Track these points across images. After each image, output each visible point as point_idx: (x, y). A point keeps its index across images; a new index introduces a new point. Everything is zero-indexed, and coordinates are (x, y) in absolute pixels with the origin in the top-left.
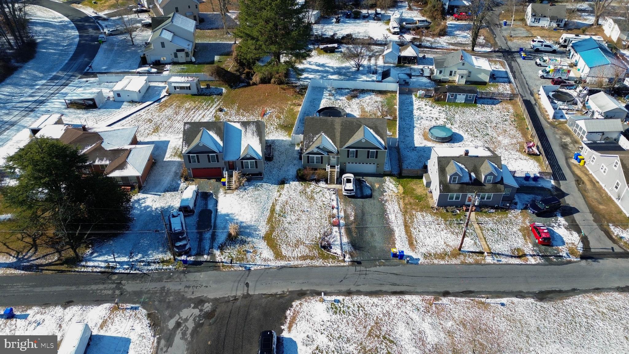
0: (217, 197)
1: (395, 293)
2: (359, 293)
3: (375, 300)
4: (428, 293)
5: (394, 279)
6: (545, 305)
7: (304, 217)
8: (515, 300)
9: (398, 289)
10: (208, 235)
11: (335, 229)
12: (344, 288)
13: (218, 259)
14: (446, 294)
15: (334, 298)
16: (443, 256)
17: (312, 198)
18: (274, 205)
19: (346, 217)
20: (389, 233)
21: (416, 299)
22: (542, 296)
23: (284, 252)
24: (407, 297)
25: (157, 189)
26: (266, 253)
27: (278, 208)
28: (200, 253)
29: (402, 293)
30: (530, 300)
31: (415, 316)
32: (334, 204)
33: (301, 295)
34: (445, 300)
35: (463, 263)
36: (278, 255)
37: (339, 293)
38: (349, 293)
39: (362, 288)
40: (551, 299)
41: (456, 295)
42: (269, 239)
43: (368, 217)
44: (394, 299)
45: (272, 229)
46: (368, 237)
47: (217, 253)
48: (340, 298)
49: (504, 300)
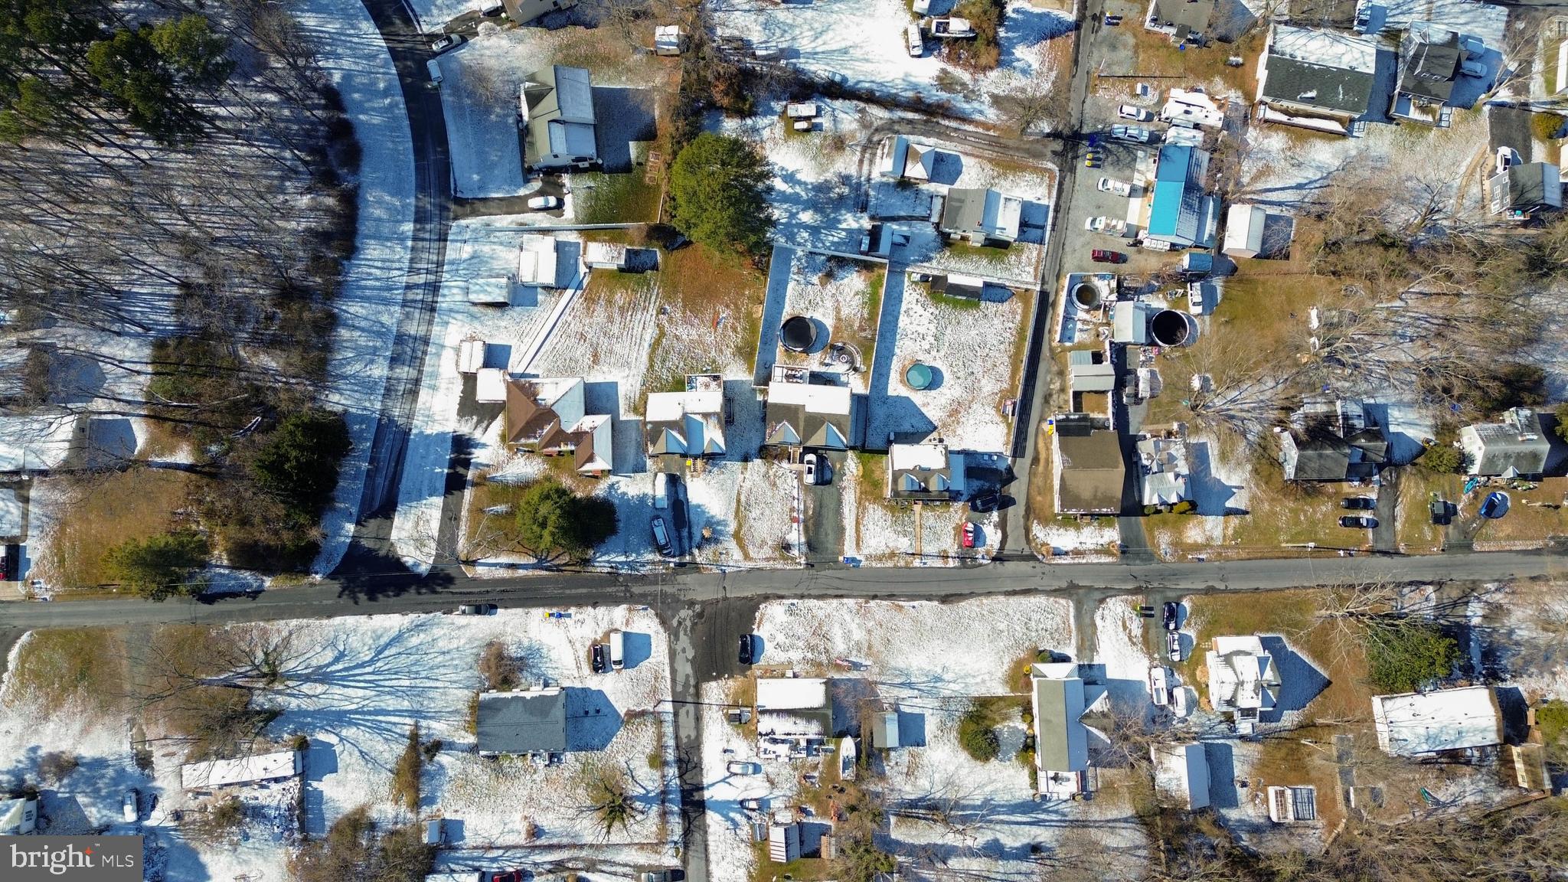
0: (685, 481)
1: (837, 596)
2: (810, 596)
3: (821, 603)
4: (861, 597)
5: (837, 583)
6: (944, 607)
7: (767, 512)
8: (924, 602)
9: (839, 592)
10: (685, 533)
11: (795, 525)
12: (799, 592)
13: (699, 560)
14: (875, 597)
15: (791, 601)
16: (880, 558)
17: (775, 484)
18: (739, 494)
19: (806, 511)
20: (841, 530)
21: (850, 602)
22: (945, 599)
23: (752, 554)
24: (845, 600)
25: (628, 468)
26: (737, 554)
27: (743, 499)
28: (682, 554)
29: (842, 596)
30: (936, 603)
31: (848, 617)
32: (795, 493)
33: (766, 598)
34: (872, 603)
35: (895, 567)
36: (747, 557)
37: (796, 596)
38: (802, 597)
39: (812, 592)
40: (951, 602)
41: (883, 598)
42: (736, 535)
43: (824, 510)
44: (835, 602)
45: (740, 526)
46: (822, 537)
47: (696, 552)
48: (795, 601)
49: (915, 603)
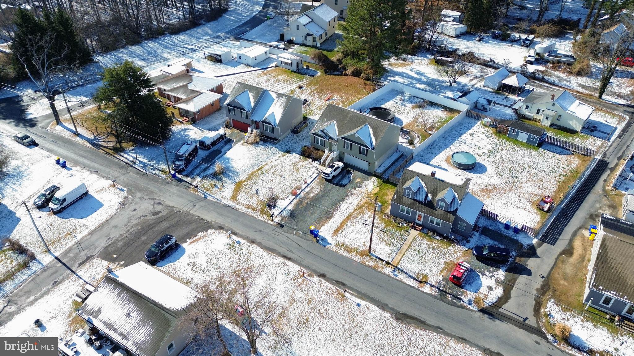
0: (234, 145)
3: (265, 254)
4: (308, 268)
5: (294, 248)
6: (396, 323)
7: (277, 180)
8: (373, 307)
11: (292, 197)
12: (252, 237)
15: (239, 239)
16: (350, 250)
17: (298, 170)
18: (265, 165)
19: (308, 193)
21: (294, 268)
23: (239, 197)
25: (205, 126)
26: (228, 193)
27: (266, 168)
28: (188, 175)
29: (289, 259)
32: (310, 180)
33: (221, 228)
34: (316, 279)
36: (234, 198)
37: (246, 238)
38: (252, 241)
39: (264, 243)
40: (407, 323)
41: (329, 280)
42: (239, 185)
43: (324, 199)
44: (279, 260)
45: (248, 180)
46: (308, 212)
47: (198, 179)
48: (242, 241)
